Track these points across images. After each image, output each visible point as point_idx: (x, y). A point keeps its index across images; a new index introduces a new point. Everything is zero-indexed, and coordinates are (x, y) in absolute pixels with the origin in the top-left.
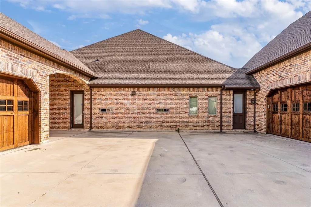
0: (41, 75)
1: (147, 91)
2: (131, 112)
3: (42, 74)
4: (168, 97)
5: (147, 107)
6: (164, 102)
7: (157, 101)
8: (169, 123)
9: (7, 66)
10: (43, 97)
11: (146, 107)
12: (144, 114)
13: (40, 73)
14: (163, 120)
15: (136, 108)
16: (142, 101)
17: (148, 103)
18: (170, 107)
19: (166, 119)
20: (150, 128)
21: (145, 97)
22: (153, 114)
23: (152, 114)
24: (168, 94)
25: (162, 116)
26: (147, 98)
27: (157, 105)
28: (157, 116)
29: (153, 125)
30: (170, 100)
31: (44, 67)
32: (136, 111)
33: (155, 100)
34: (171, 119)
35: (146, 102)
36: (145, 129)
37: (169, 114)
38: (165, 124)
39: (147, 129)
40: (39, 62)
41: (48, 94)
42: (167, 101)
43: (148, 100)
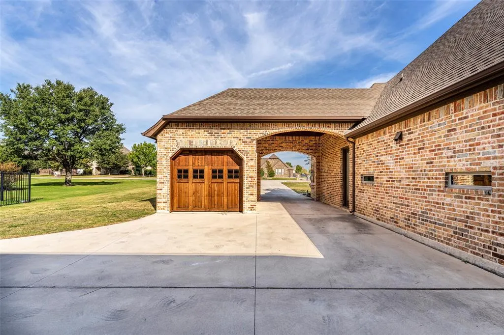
0: (244, 142)
1: (423, 124)
2: (396, 184)
3: (245, 140)
4: (483, 128)
5: (425, 171)
6: (470, 150)
7: (448, 149)
8: (487, 231)
9: (207, 142)
10: (247, 164)
11: (421, 171)
12: (419, 189)
13: (242, 140)
14: (468, 217)
15: (404, 174)
16: (415, 153)
17: (425, 159)
18: (495, 168)
19: (478, 214)
20: (431, 236)
21: (419, 142)
22: (439, 191)
23: (435, 191)
24: (482, 118)
25: (464, 200)
26: (424, 144)
27: (448, 162)
28: (448, 200)
29: (438, 228)
30: (490, 139)
31: (248, 132)
32: (405, 182)
33: (442, 147)
34: (497, 219)
35: (421, 156)
36: (419, 234)
37: (490, 198)
38: (475, 234)
39: (425, 236)
40: (242, 129)
41: (254, 160)
42: (478, 144)
43: (427, 148)
